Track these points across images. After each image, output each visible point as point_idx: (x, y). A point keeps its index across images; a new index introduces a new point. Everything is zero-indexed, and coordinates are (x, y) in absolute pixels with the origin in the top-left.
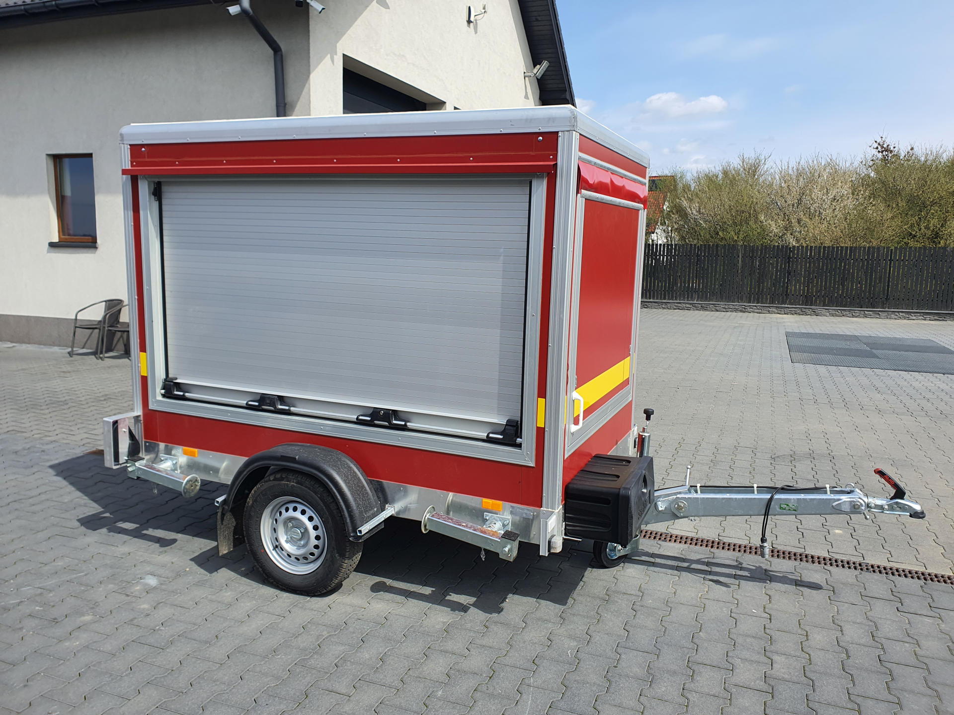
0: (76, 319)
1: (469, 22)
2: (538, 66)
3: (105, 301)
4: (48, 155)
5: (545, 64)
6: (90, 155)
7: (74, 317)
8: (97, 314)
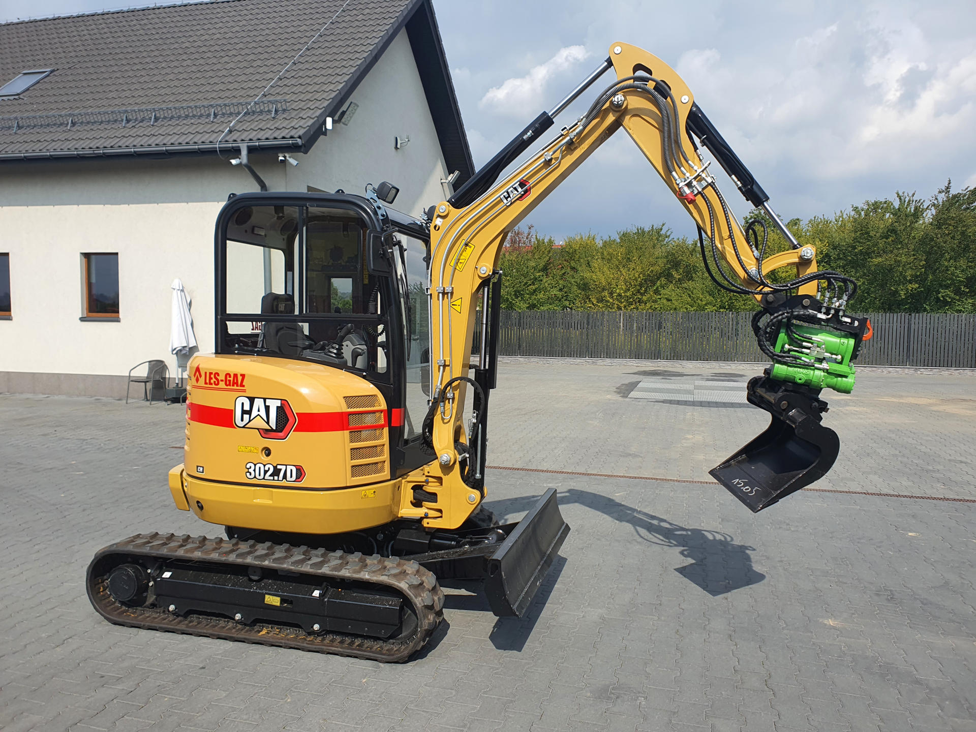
0: (130, 376)
1: (396, 148)
2: (452, 175)
3: (150, 362)
4: (82, 253)
5: (457, 172)
6: (117, 254)
7: (128, 375)
8: (143, 372)
